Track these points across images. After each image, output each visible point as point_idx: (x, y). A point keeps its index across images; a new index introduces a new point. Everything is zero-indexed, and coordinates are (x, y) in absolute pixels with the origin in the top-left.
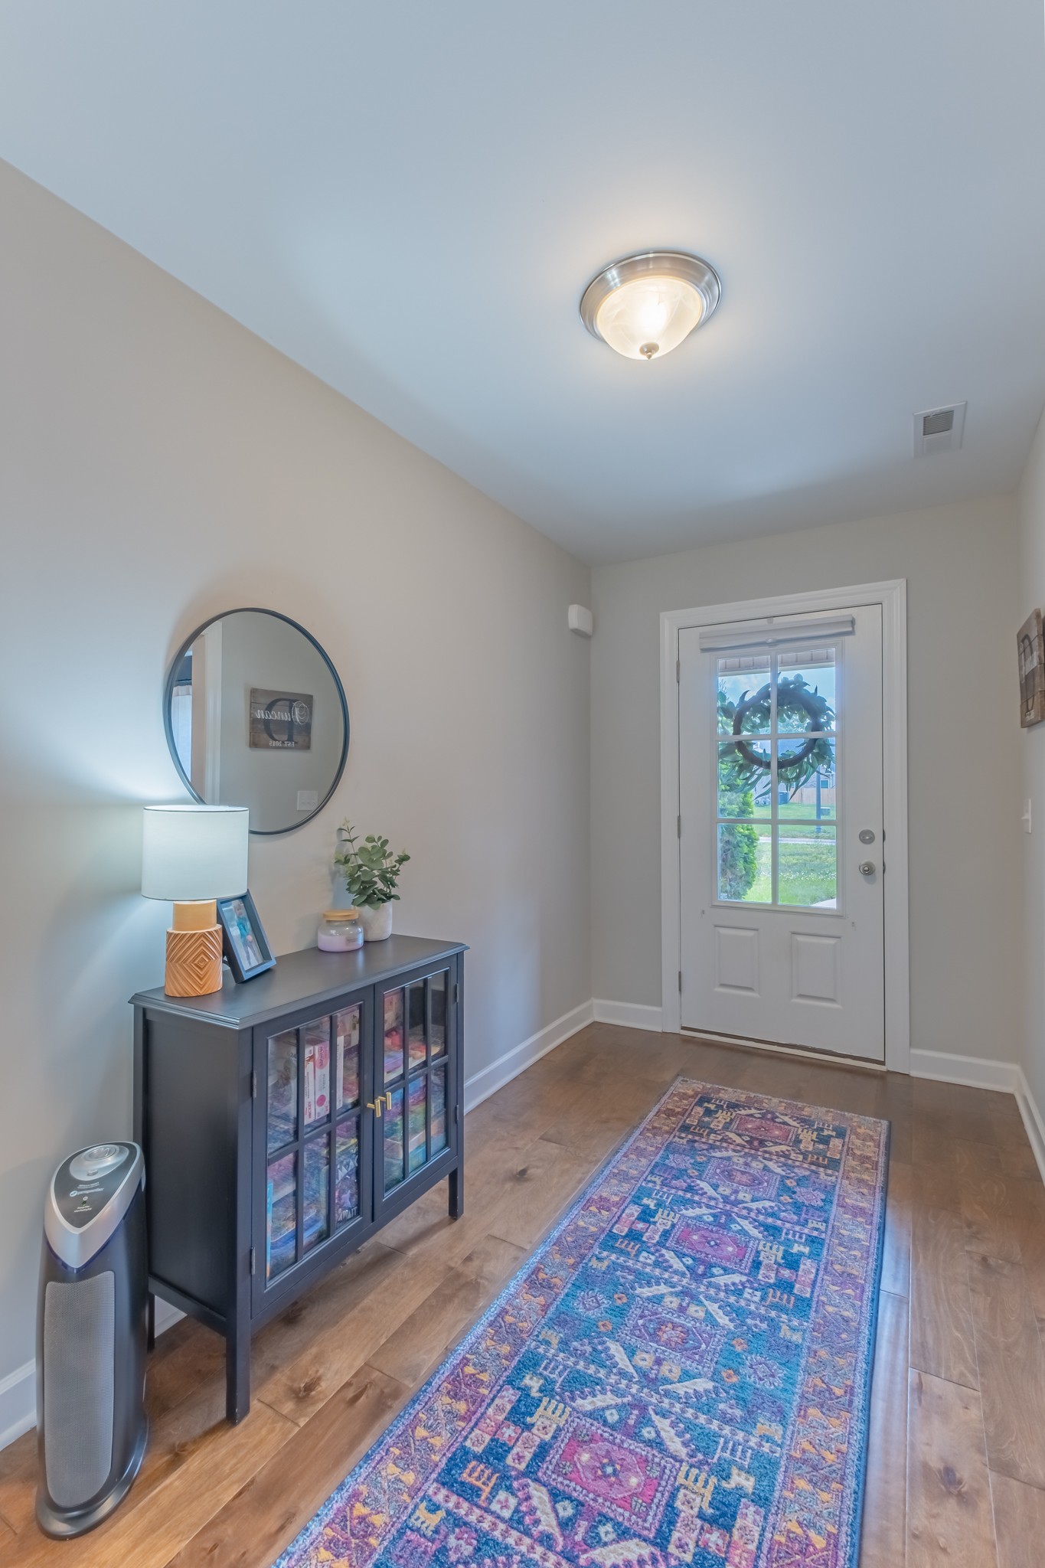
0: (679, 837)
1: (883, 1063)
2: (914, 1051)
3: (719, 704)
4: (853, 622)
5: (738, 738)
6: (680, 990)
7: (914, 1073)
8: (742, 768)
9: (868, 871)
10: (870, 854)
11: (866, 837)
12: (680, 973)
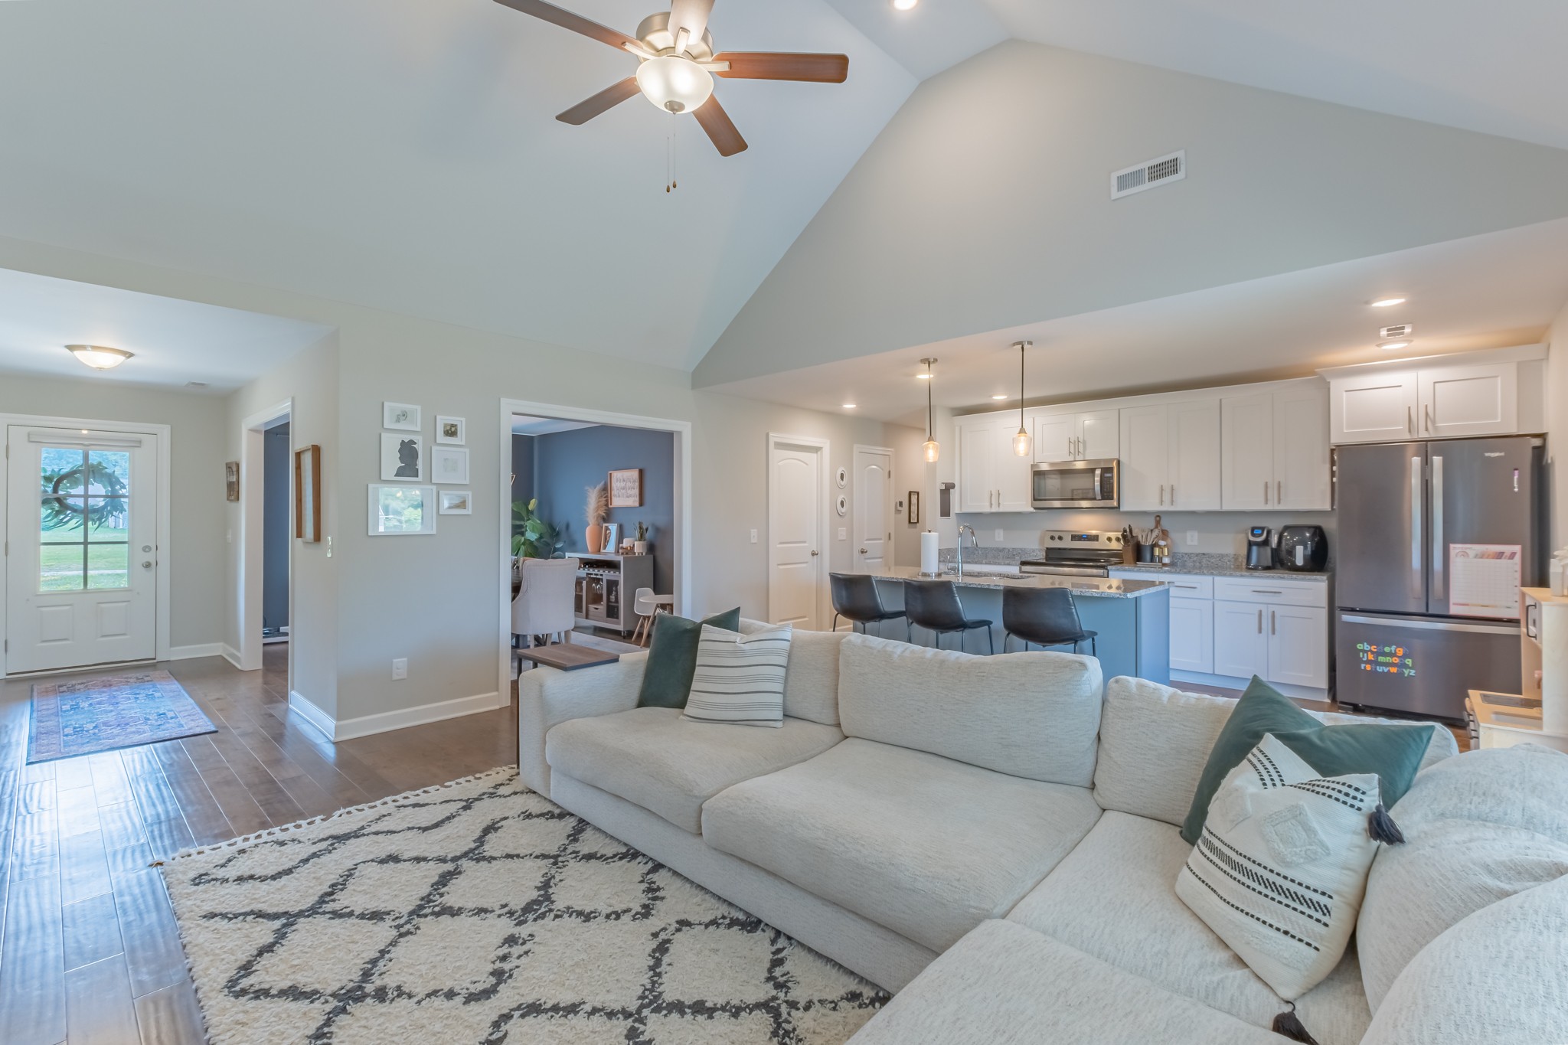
0: (6, 554)
1: (155, 659)
2: (172, 649)
3: (43, 474)
4: (140, 442)
5: (55, 496)
6: (6, 650)
7: (172, 659)
8: (58, 513)
9: (148, 565)
10: (150, 557)
11: (146, 549)
12: (6, 642)
